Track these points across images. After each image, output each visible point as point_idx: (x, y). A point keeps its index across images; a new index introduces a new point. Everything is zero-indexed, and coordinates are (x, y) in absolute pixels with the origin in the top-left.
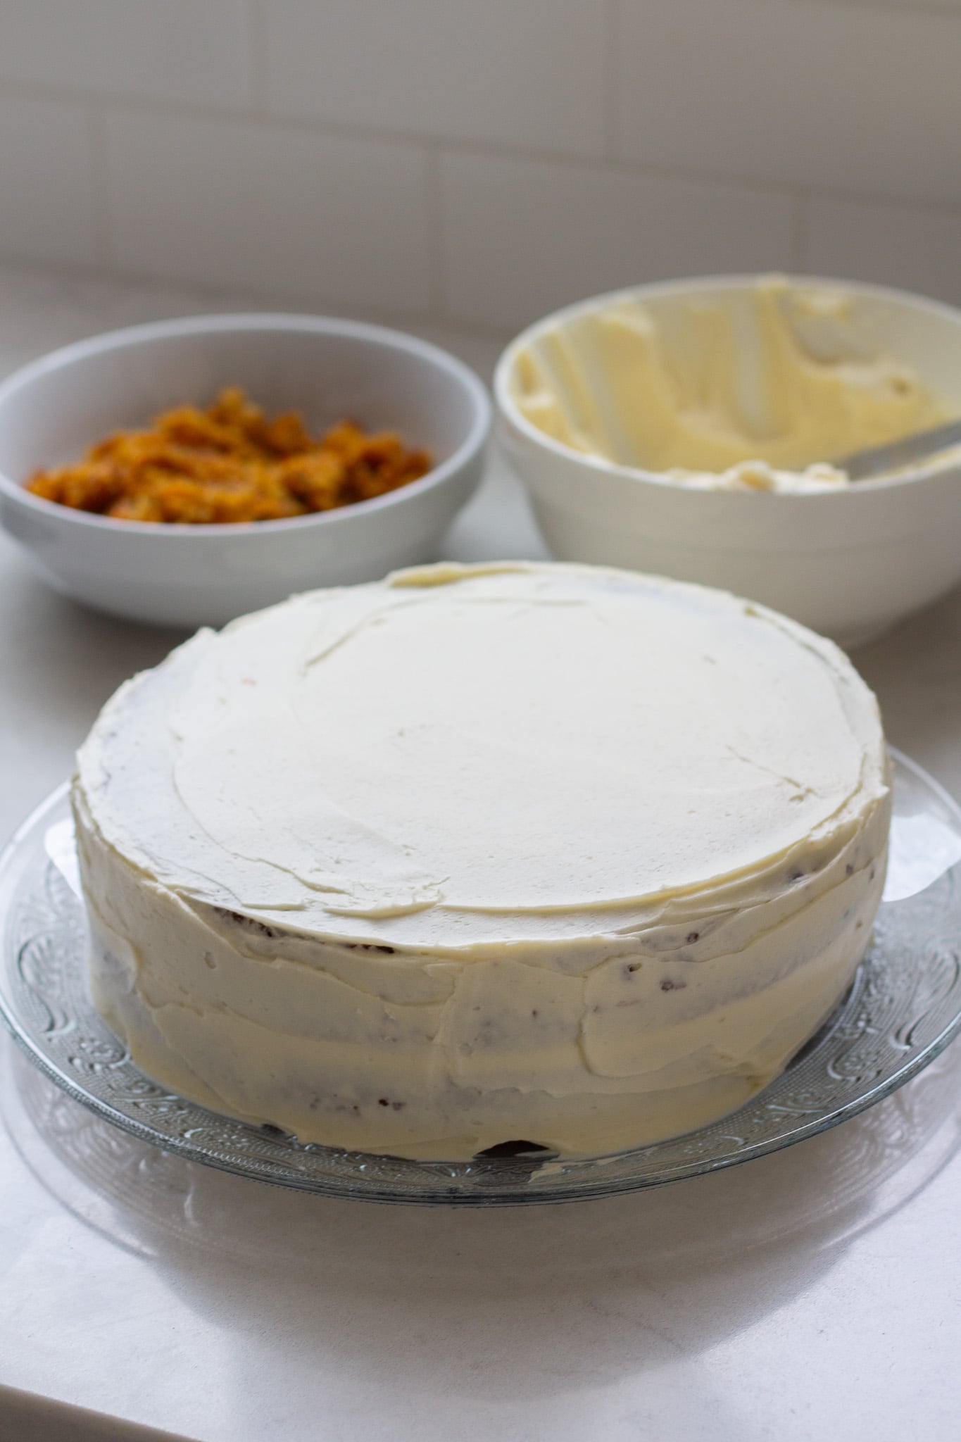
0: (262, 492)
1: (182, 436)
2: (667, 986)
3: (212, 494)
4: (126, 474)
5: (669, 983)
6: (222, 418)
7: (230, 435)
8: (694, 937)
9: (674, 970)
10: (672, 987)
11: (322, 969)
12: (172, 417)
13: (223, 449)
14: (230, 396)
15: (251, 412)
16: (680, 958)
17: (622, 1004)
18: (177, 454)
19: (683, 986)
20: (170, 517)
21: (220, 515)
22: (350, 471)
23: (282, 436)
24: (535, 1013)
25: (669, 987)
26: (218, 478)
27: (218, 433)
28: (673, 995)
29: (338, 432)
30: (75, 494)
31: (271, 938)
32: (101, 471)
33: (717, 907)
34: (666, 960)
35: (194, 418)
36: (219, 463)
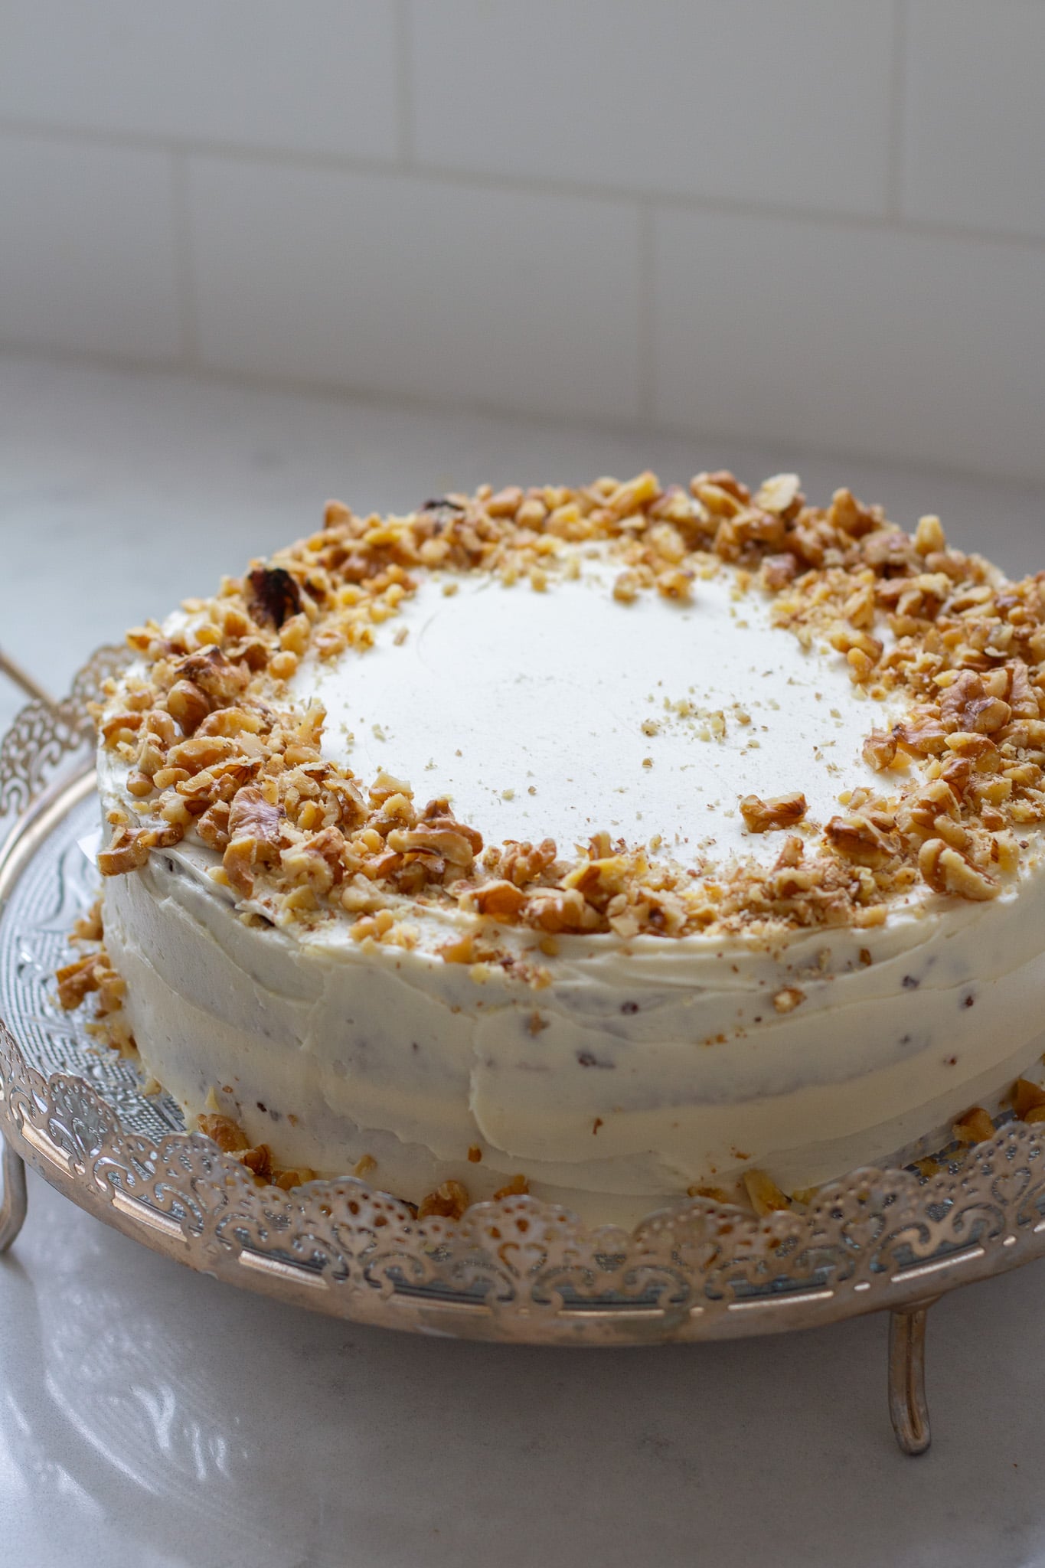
2: (586, 1060)
5: (590, 1057)
8: (632, 1008)
9: (597, 1041)
10: (594, 1063)
11: (203, 923)
16: (607, 1028)
17: (523, 1066)
19: (611, 1066)
24: (415, 1046)
25: (589, 1061)
28: (593, 1073)
31: (170, 872)
33: (673, 979)
34: (586, 1025)
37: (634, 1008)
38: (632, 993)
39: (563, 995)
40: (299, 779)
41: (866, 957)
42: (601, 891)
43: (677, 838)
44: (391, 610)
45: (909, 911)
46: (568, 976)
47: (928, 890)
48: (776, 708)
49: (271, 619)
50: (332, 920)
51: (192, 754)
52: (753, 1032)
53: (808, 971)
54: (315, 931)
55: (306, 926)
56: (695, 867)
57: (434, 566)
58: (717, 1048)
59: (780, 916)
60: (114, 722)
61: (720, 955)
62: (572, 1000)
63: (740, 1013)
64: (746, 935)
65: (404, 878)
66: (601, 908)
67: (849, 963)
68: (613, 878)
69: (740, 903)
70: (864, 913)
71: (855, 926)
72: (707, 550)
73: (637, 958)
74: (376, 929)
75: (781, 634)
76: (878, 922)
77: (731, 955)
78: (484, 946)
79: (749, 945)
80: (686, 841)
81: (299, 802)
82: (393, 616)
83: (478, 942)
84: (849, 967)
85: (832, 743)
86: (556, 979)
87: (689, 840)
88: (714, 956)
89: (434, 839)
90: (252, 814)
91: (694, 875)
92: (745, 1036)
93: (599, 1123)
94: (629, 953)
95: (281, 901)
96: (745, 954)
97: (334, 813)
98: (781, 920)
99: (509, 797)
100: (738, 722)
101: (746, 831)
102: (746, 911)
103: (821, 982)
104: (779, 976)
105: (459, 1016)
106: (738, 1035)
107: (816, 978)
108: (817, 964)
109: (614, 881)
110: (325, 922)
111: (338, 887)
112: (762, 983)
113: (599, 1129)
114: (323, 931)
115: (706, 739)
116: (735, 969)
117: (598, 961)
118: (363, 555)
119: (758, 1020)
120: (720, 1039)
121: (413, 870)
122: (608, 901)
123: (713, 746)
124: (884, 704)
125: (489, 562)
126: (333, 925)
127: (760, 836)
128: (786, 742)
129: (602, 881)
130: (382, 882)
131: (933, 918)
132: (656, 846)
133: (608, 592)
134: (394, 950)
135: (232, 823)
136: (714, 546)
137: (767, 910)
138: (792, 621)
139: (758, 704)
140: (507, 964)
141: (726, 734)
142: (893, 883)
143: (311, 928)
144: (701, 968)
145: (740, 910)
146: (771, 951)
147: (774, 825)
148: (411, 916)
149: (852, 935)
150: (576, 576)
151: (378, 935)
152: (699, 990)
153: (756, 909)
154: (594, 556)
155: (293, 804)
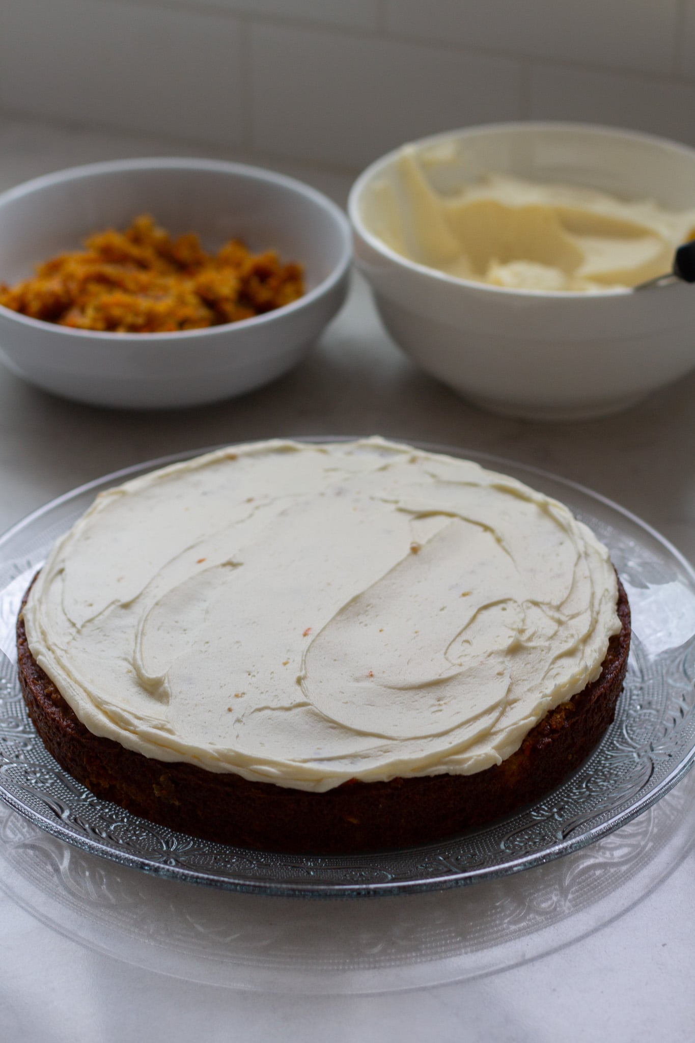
0: (181, 301)
1: (109, 254)
3: (144, 303)
4: (74, 287)
6: (137, 239)
7: (147, 253)
12: (100, 240)
13: (142, 265)
14: (143, 221)
15: (159, 234)
18: (109, 270)
20: (112, 325)
21: (151, 323)
22: (244, 282)
23: (185, 254)
26: (144, 290)
27: (135, 251)
29: (228, 249)
30: (35, 306)
32: (54, 285)
35: (118, 241)
36: (144, 277)
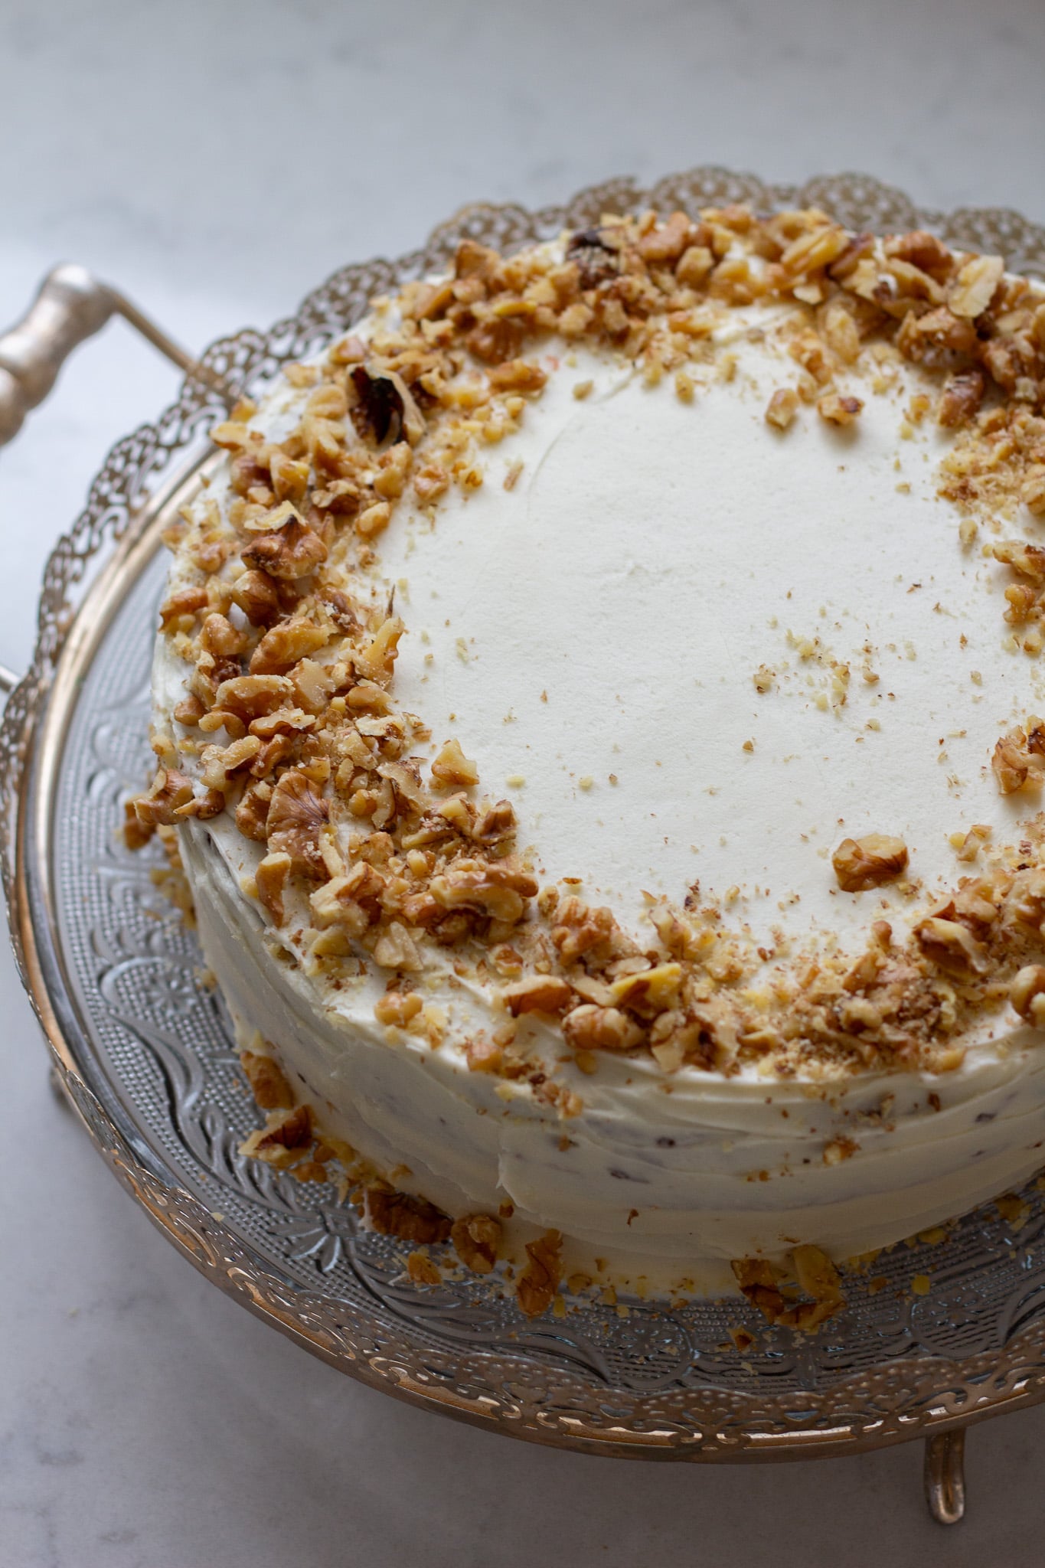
2: (618, 1174)
5: (623, 1173)
8: (668, 1143)
9: (631, 1164)
10: (627, 1177)
16: (641, 1156)
17: (553, 1167)
19: (645, 1182)
25: (621, 1175)
28: (626, 1184)
34: (618, 1151)
37: (671, 1143)
38: (669, 1131)
39: (594, 1123)
40: (354, 748)
41: (934, 1101)
42: (647, 1006)
43: (757, 890)
44: (511, 424)
45: (991, 1047)
46: (600, 1104)
47: (1017, 1018)
48: (913, 657)
49: (372, 431)
50: (362, 978)
51: (243, 695)
52: (800, 1171)
53: (866, 1119)
54: (342, 991)
55: (333, 982)
56: (768, 945)
57: (573, 339)
58: (758, 1184)
59: (844, 1053)
60: (173, 607)
61: (769, 1101)
62: (606, 1129)
63: (787, 1155)
64: (802, 1078)
65: (443, 934)
66: (646, 1025)
67: (916, 1105)
68: (664, 993)
69: (802, 1029)
70: (941, 1054)
71: (927, 1068)
72: (889, 339)
73: (679, 1096)
74: (401, 1016)
75: (945, 506)
76: (954, 1066)
77: (780, 1100)
78: (514, 1056)
79: (803, 1089)
80: (767, 893)
81: (353, 778)
82: (512, 432)
83: (508, 1052)
84: (915, 1111)
85: (963, 734)
86: (588, 1107)
87: (771, 892)
88: (762, 1101)
89: (480, 895)
90: (291, 816)
91: (764, 956)
92: (791, 1175)
93: (634, 1214)
94: (669, 1090)
95: (314, 938)
96: (798, 1100)
97: (386, 807)
98: (845, 1059)
99: (587, 788)
100: (864, 681)
101: (836, 887)
102: (807, 1042)
103: (881, 1131)
104: (833, 1122)
105: (485, 1117)
106: (783, 1174)
107: (876, 1127)
108: (875, 1111)
109: (664, 997)
110: (353, 980)
111: (374, 931)
112: (813, 1131)
113: (634, 1220)
114: (351, 993)
115: (823, 708)
116: (785, 1114)
117: (635, 1091)
118: (490, 330)
119: (806, 1161)
120: (763, 1176)
121: (455, 927)
122: (655, 1019)
123: (829, 717)
124: (1036, 663)
125: (635, 344)
126: (361, 984)
127: (851, 896)
128: (912, 723)
129: (649, 996)
130: (420, 932)
131: (1017, 1058)
132: (734, 900)
133: (761, 410)
134: (419, 1044)
135: (271, 822)
136: (897, 336)
137: (829, 1041)
138: (961, 493)
139: (893, 648)
140: (537, 1081)
141: (847, 701)
142: (982, 1001)
143: (338, 986)
144: (746, 1111)
145: (803, 1037)
146: (825, 1096)
147: (868, 881)
148: (446, 988)
149: (921, 1080)
150: (731, 375)
151: (403, 1022)
152: (744, 1134)
153: (819, 1044)
154: (757, 337)
155: (345, 783)
